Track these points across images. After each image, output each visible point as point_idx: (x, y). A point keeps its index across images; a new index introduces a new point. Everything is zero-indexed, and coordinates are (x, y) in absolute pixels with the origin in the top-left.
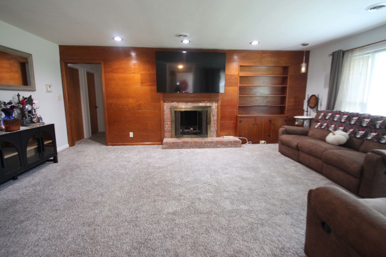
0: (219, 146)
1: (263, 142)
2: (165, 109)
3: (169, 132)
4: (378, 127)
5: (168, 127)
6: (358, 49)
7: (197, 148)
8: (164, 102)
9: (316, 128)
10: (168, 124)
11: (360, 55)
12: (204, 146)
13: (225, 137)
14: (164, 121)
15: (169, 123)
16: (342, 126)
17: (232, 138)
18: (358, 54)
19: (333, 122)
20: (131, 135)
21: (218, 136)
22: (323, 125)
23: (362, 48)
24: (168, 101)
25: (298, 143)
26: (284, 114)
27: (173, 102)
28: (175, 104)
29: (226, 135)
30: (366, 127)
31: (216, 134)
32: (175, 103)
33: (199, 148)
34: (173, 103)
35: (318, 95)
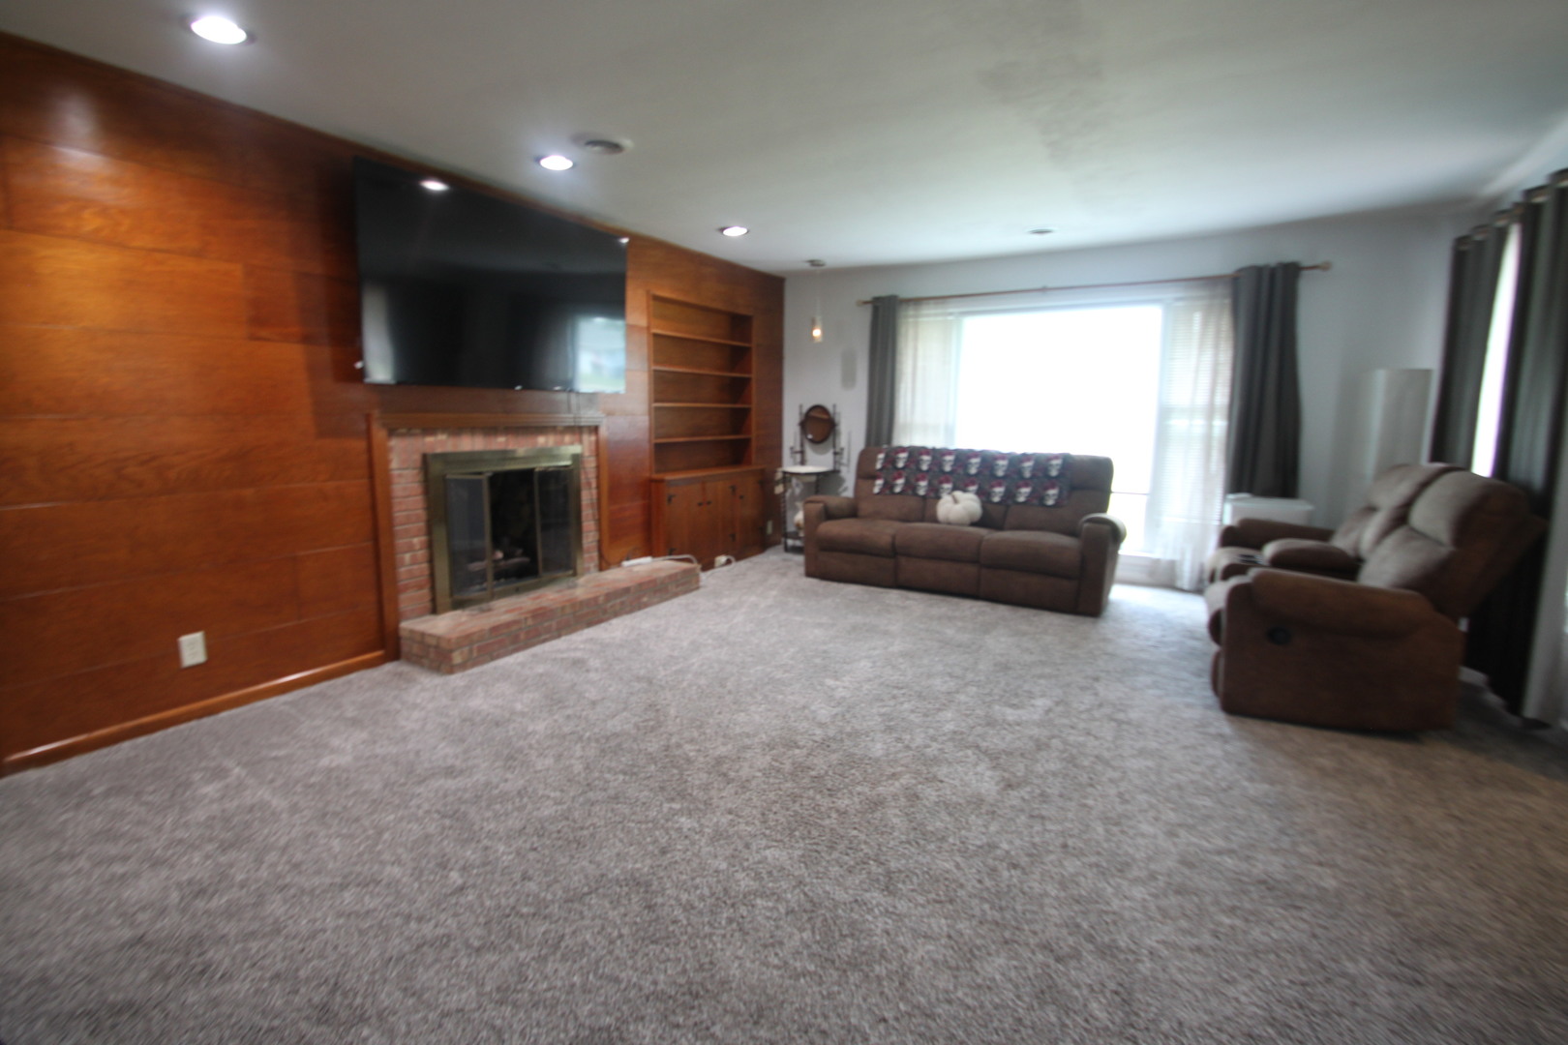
0: (645, 599)
1: (722, 559)
2: (396, 473)
3: (420, 587)
4: (1027, 474)
5: (414, 561)
6: (932, 301)
7: (582, 628)
8: (392, 432)
9: (878, 494)
10: (410, 548)
11: (936, 315)
12: (605, 611)
13: (626, 564)
14: (392, 535)
15: (416, 540)
16: (973, 483)
17: (643, 566)
18: (932, 311)
19: (919, 475)
20: (193, 649)
21: (603, 565)
22: (896, 485)
23: (940, 301)
24: (410, 429)
25: (894, 537)
26: (749, 463)
27: (429, 430)
28: (441, 443)
29: (628, 559)
30: (1004, 477)
31: (596, 561)
32: (442, 437)
33: (590, 624)
34: (429, 439)
35: (834, 406)
